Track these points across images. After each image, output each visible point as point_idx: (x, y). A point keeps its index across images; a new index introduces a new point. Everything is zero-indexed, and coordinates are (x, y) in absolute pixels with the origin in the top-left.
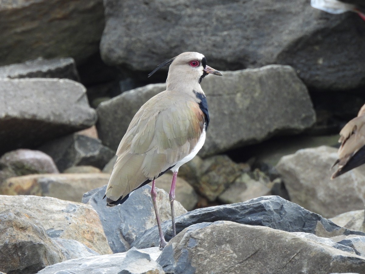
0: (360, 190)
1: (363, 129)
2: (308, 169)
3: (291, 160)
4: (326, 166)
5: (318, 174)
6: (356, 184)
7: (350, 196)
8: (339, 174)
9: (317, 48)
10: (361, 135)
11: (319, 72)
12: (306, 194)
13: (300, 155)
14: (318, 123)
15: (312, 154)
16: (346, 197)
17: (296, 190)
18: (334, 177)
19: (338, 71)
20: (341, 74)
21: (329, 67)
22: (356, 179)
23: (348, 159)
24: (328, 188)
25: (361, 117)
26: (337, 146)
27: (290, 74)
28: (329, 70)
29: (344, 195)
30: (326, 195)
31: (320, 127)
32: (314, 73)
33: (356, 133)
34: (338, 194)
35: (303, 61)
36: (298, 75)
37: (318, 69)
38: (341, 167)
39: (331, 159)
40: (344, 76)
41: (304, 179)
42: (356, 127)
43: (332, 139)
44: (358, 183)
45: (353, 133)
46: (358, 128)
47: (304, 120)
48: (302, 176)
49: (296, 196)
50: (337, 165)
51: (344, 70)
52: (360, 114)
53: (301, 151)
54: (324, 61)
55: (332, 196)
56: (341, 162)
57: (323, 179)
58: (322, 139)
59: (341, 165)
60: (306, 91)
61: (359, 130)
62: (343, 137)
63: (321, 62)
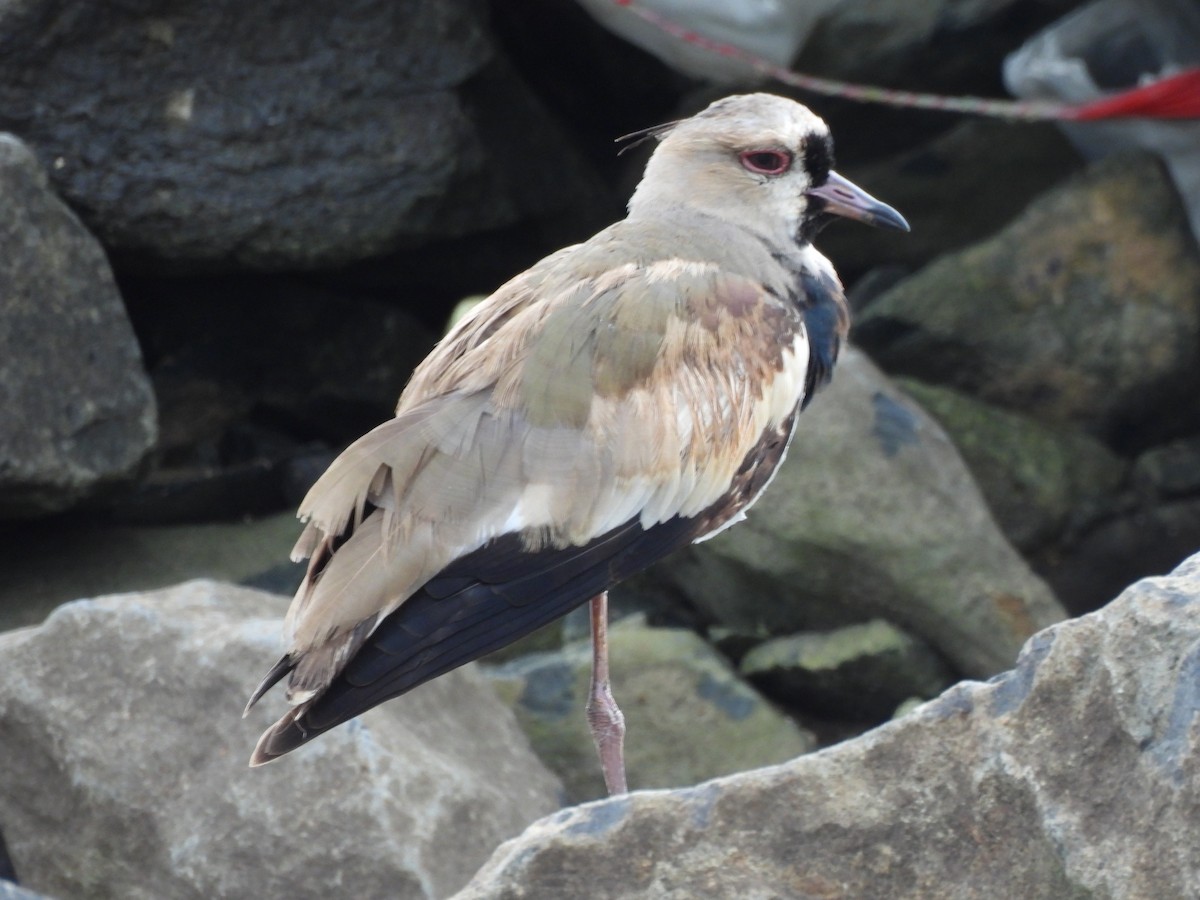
0: (403, 825)
1: (424, 482)
2: (116, 705)
3: (19, 657)
4: (216, 691)
5: (169, 739)
6: (381, 788)
7: (350, 859)
8: (292, 736)
9: (164, 32)
10: (418, 518)
11: (171, 170)
12: (105, 849)
13: (69, 630)
14: (171, 455)
15: (137, 622)
16: (326, 866)
17: (46, 823)
18: (264, 757)
19: (283, 162)
20: (295, 178)
21: (232, 139)
22: (384, 766)
23: (344, 651)
24: (228, 811)
25: (413, 419)
26: (281, 581)
27: (16, 174)
28: (231, 156)
29: (314, 850)
30: (215, 852)
31: (184, 475)
32: (145, 171)
33: (389, 505)
34: (283, 849)
35: (86, 106)
36: (60, 184)
37: (169, 152)
38: (303, 697)
39: (246, 654)
40: (312, 192)
41: (88, 763)
42: (386, 472)
43: (251, 541)
44: (394, 786)
45: (370, 508)
46: (398, 478)
47: (89, 435)
48: (82, 745)
49: (45, 862)
50: (282, 685)
51: (314, 156)
52: (409, 401)
53: (78, 609)
54: (200, 103)
55: (245, 858)
56: (300, 674)
57: (198, 762)
58: (194, 540)
59: (305, 686)
60: (106, 273)
61: (406, 491)
62: (319, 533)
63: (183, 109)
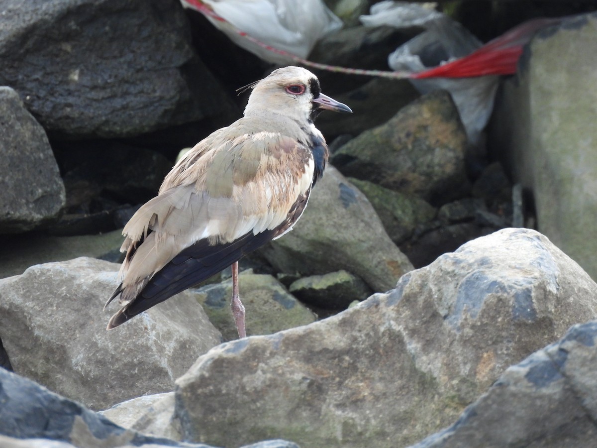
0: (161, 350)
2: (52, 306)
3: (13, 286)
4: (89, 299)
5: (72, 317)
6: (152, 335)
7: (141, 363)
9: (67, 47)
10: (168, 234)
11: (71, 100)
12: (47, 360)
13: (33, 276)
14: (71, 209)
15: (59, 273)
16: (132, 366)
17: (24, 350)
18: (112, 326)
19: (114, 96)
20: (118, 103)
21: (94, 88)
22: (154, 328)
23: (141, 286)
24: (95, 344)
25: (165, 196)
26: (116, 258)
27: (11, 102)
28: (93, 95)
29: (127, 360)
30: (89, 361)
31: (76, 216)
32: (61, 100)
33: (157, 230)
34: (115, 359)
35: (38, 76)
36: (28, 106)
37: (70, 93)
38: (126, 303)
39: (101, 285)
40: (124, 108)
41: (40, 327)
42: (156, 217)
43: (104, 242)
44: (158, 335)
45: (150, 231)
46: (160, 219)
47: (40, 202)
48: (38, 320)
49: (24, 365)
50: (117, 298)
51: (126, 94)
52: (163, 189)
53: (36, 268)
54: (82, 74)
55: (100, 363)
56: (125, 294)
57: (82, 326)
58: (79, 241)
59: (126, 299)
60: (46, 139)
61: (164, 224)
62: (130, 240)
63: (75, 77)
